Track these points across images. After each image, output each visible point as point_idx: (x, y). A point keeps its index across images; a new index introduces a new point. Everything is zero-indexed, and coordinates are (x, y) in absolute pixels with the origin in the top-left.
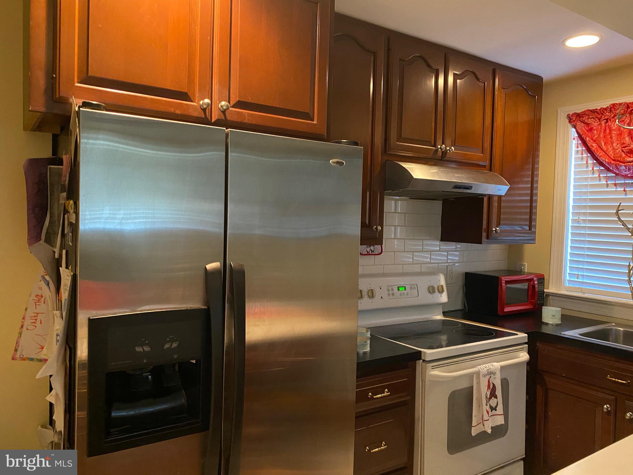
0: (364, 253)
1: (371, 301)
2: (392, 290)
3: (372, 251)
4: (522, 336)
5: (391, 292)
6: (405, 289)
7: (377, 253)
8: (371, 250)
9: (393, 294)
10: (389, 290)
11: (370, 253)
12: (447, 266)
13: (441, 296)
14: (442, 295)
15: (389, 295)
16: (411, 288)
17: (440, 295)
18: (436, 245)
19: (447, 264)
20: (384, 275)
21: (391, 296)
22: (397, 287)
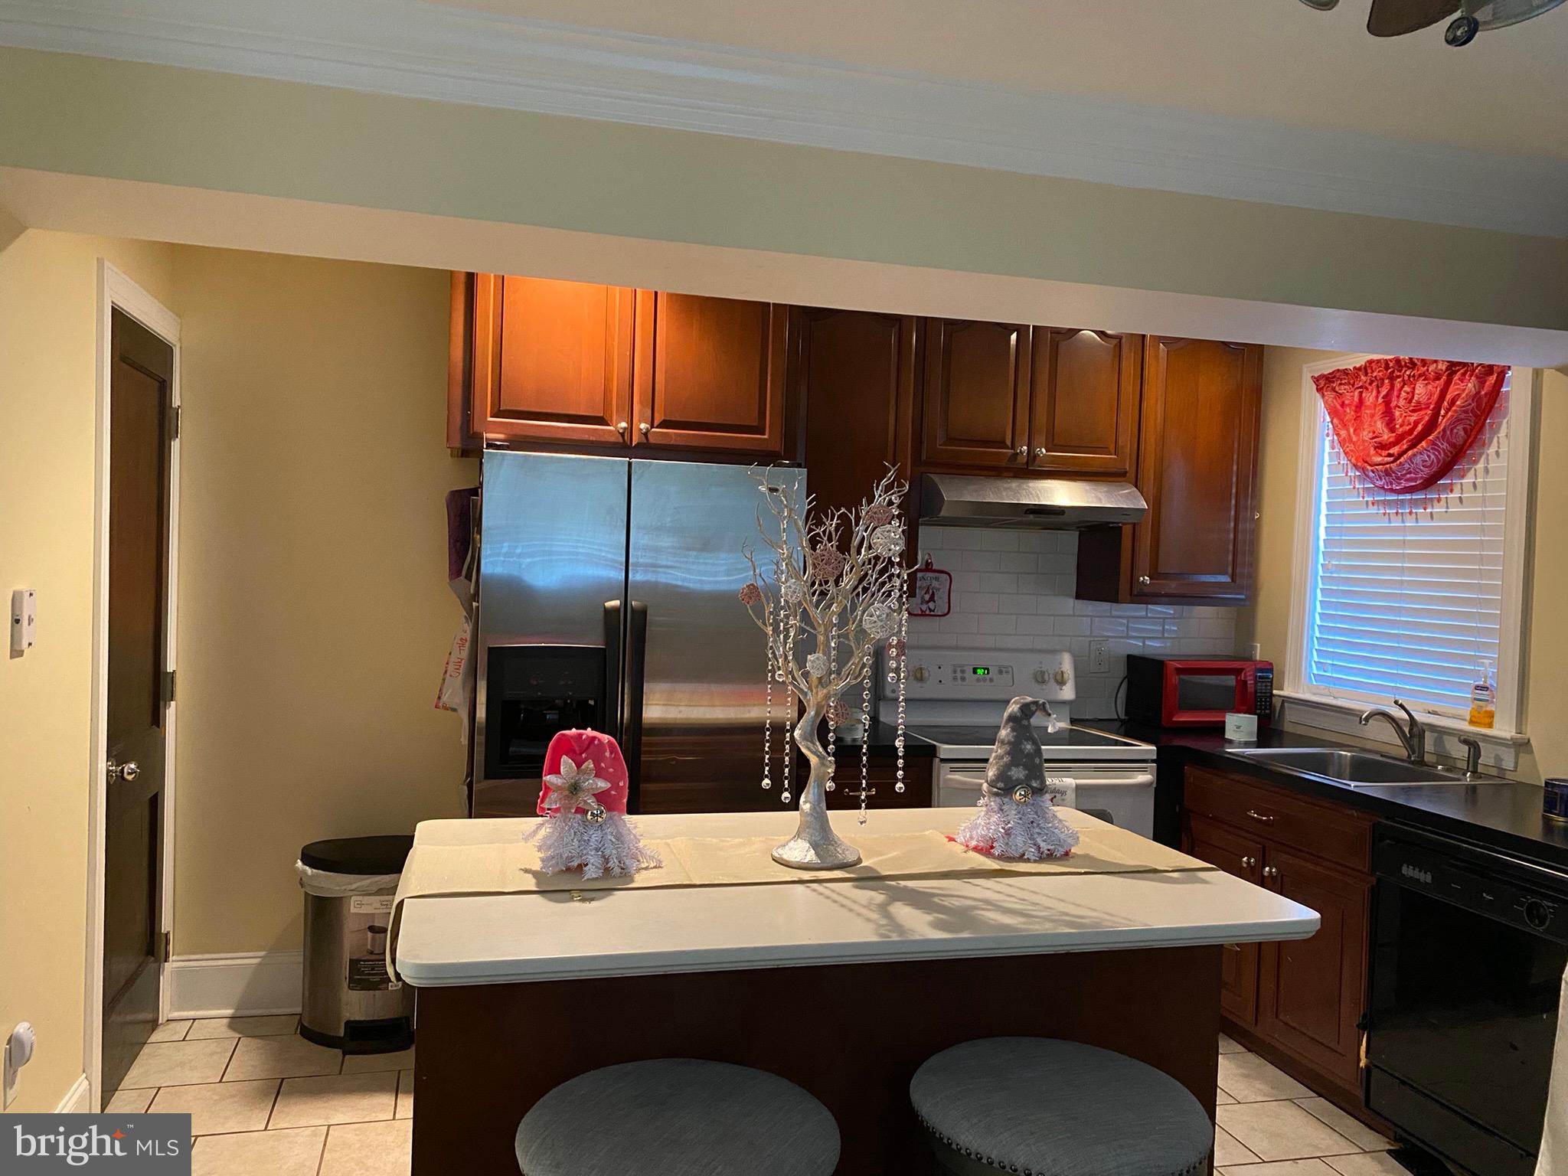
0: (915, 613)
1: (919, 684)
2: (963, 672)
3: (931, 610)
4: (1148, 749)
5: (959, 675)
6: (988, 673)
7: (940, 614)
8: (929, 609)
9: (963, 679)
10: (955, 672)
11: (928, 612)
12: (1090, 642)
13: (1061, 689)
14: (1064, 687)
15: (955, 679)
16: (1001, 672)
17: (1058, 687)
18: (1070, 604)
19: (1092, 639)
20: (956, 648)
21: (959, 682)
22: (971, 667)
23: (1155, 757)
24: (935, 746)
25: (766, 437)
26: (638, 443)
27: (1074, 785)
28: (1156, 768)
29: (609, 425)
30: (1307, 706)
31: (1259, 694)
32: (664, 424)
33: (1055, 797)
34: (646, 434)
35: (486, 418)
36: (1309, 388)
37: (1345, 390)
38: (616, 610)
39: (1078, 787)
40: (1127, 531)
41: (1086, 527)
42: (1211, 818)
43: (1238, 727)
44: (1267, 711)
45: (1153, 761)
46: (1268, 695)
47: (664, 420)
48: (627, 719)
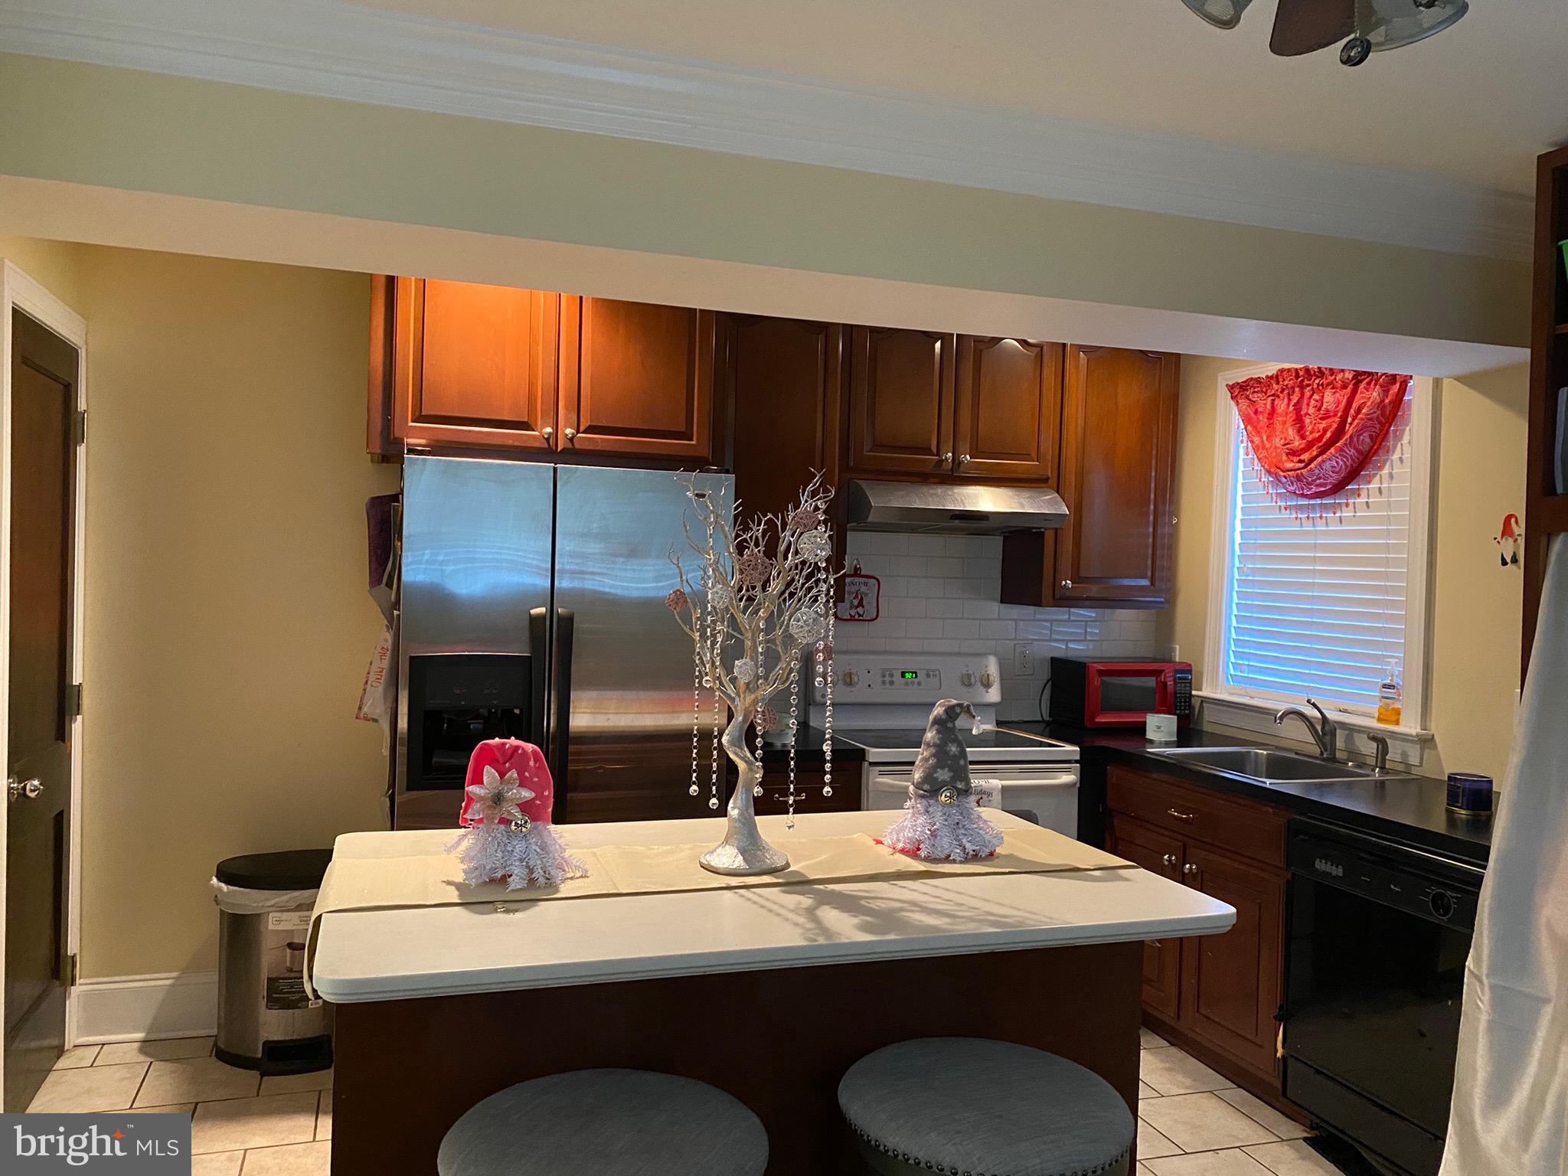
0: (845, 618)
1: (849, 689)
2: (891, 676)
3: (860, 615)
4: (1071, 750)
5: (887, 679)
6: (916, 677)
7: (869, 618)
8: (858, 613)
9: (892, 683)
10: (884, 676)
11: (857, 617)
12: (1015, 644)
13: (987, 692)
14: (990, 690)
15: (884, 683)
16: (928, 676)
17: (984, 690)
18: (995, 608)
19: (1016, 642)
20: (884, 652)
21: (888, 684)
22: (900, 671)
23: (1078, 758)
24: (864, 750)
25: (694, 442)
26: (564, 448)
27: (1000, 786)
28: (1079, 769)
29: (534, 431)
30: (1225, 706)
31: (1178, 695)
32: (590, 429)
33: (982, 798)
34: (571, 440)
35: (407, 423)
36: (1224, 395)
37: (1258, 397)
38: (541, 618)
39: (1004, 789)
40: (1049, 537)
41: (1010, 532)
42: (1133, 817)
43: (1159, 728)
44: (1187, 712)
45: (1076, 762)
46: (1187, 695)
47: (590, 426)
48: (554, 727)
